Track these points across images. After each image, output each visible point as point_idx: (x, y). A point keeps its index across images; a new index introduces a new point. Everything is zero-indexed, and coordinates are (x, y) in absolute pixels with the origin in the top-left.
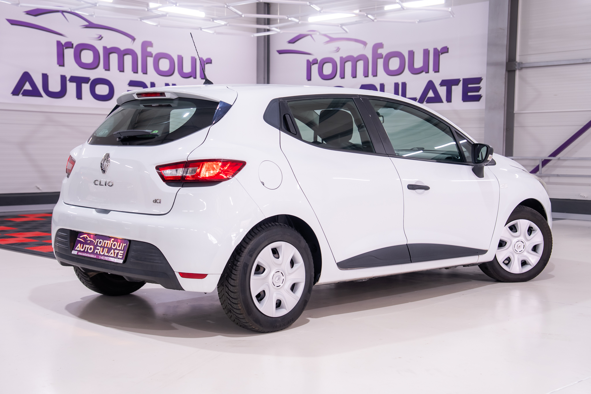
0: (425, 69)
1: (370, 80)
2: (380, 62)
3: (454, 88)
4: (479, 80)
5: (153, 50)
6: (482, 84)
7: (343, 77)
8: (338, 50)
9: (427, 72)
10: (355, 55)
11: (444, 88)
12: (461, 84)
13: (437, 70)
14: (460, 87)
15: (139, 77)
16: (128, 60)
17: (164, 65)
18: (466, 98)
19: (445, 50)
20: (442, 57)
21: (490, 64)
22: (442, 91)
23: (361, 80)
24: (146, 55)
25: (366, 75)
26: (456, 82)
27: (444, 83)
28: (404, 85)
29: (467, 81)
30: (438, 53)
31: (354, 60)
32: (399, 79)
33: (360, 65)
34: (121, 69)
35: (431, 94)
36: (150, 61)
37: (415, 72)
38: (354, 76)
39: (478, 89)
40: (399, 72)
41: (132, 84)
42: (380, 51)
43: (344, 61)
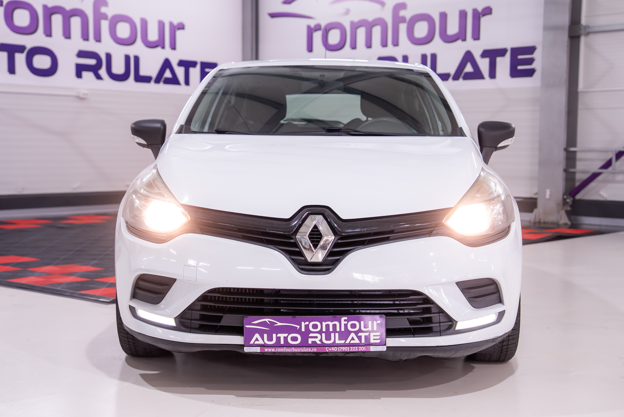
0: (461, 36)
1: (390, 51)
2: (403, 28)
3: (499, 60)
4: (531, 50)
5: (110, 11)
6: (537, 55)
7: (354, 46)
8: (347, 12)
9: (464, 39)
10: (370, 18)
11: (487, 61)
12: (508, 54)
13: (476, 36)
14: (507, 58)
15: (91, 46)
16: (76, 22)
17: (123, 31)
18: (515, 73)
19: (488, 11)
20: (484, 20)
21: (547, 28)
22: (484, 64)
23: (378, 50)
24: (99, 17)
25: (384, 44)
26: (502, 52)
27: (486, 54)
28: (434, 57)
29: (516, 51)
30: (478, 16)
31: (369, 26)
32: (428, 50)
33: (377, 32)
34: (67, 34)
35: (469, 68)
36: (105, 25)
37: (448, 39)
38: (369, 45)
39: (530, 61)
40: (428, 40)
41: (82, 54)
42: (402, 13)
43: (355, 26)
